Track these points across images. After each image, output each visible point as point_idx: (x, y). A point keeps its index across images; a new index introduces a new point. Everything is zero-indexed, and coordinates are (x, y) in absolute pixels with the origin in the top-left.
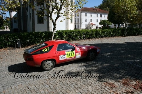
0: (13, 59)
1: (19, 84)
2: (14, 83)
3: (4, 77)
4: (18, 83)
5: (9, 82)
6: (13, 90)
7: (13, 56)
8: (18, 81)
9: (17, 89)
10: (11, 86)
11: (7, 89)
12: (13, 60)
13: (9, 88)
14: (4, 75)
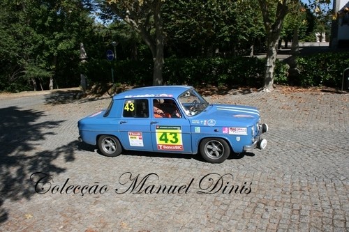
0: (333, 116)
1: (345, 183)
2: (332, 176)
3: (311, 154)
4: (342, 178)
5: (320, 169)
6: (329, 190)
7: (333, 110)
8: (342, 175)
9: (338, 192)
10: (325, 179)
11: (315, 183)
12: (333, 119)
13: (321, 183)
14: (312, 150)
